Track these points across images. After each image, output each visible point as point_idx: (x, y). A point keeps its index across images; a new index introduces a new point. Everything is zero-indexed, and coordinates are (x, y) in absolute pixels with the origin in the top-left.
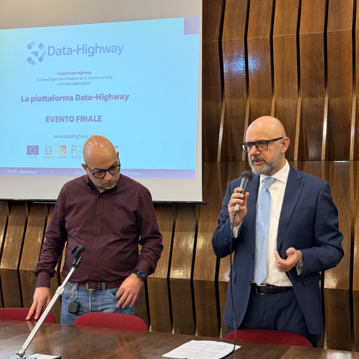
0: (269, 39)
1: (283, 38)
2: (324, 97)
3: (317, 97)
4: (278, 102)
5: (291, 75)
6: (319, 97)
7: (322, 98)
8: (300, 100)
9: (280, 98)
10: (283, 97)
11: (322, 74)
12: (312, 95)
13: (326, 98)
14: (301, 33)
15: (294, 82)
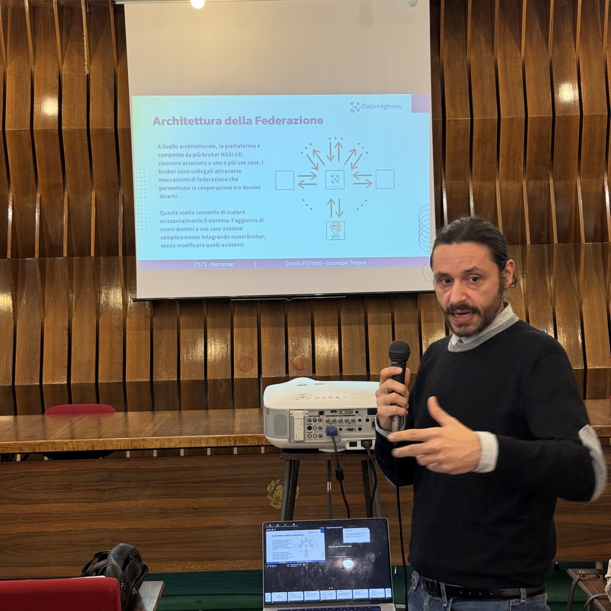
0: (497, 121)
1: (511, 120)
2: (549, 180)
3: (542, 180)
4: (502, 184)
5: (517, 157)
6: (544, 180)
7: (547, 182)
8: (524, 183)
9: (504, 180)
10: (508, 179)
11: (549, 157)
12: (537, 177)
13: (551, 181)
14: (529, 116)
15: (519, 165)
